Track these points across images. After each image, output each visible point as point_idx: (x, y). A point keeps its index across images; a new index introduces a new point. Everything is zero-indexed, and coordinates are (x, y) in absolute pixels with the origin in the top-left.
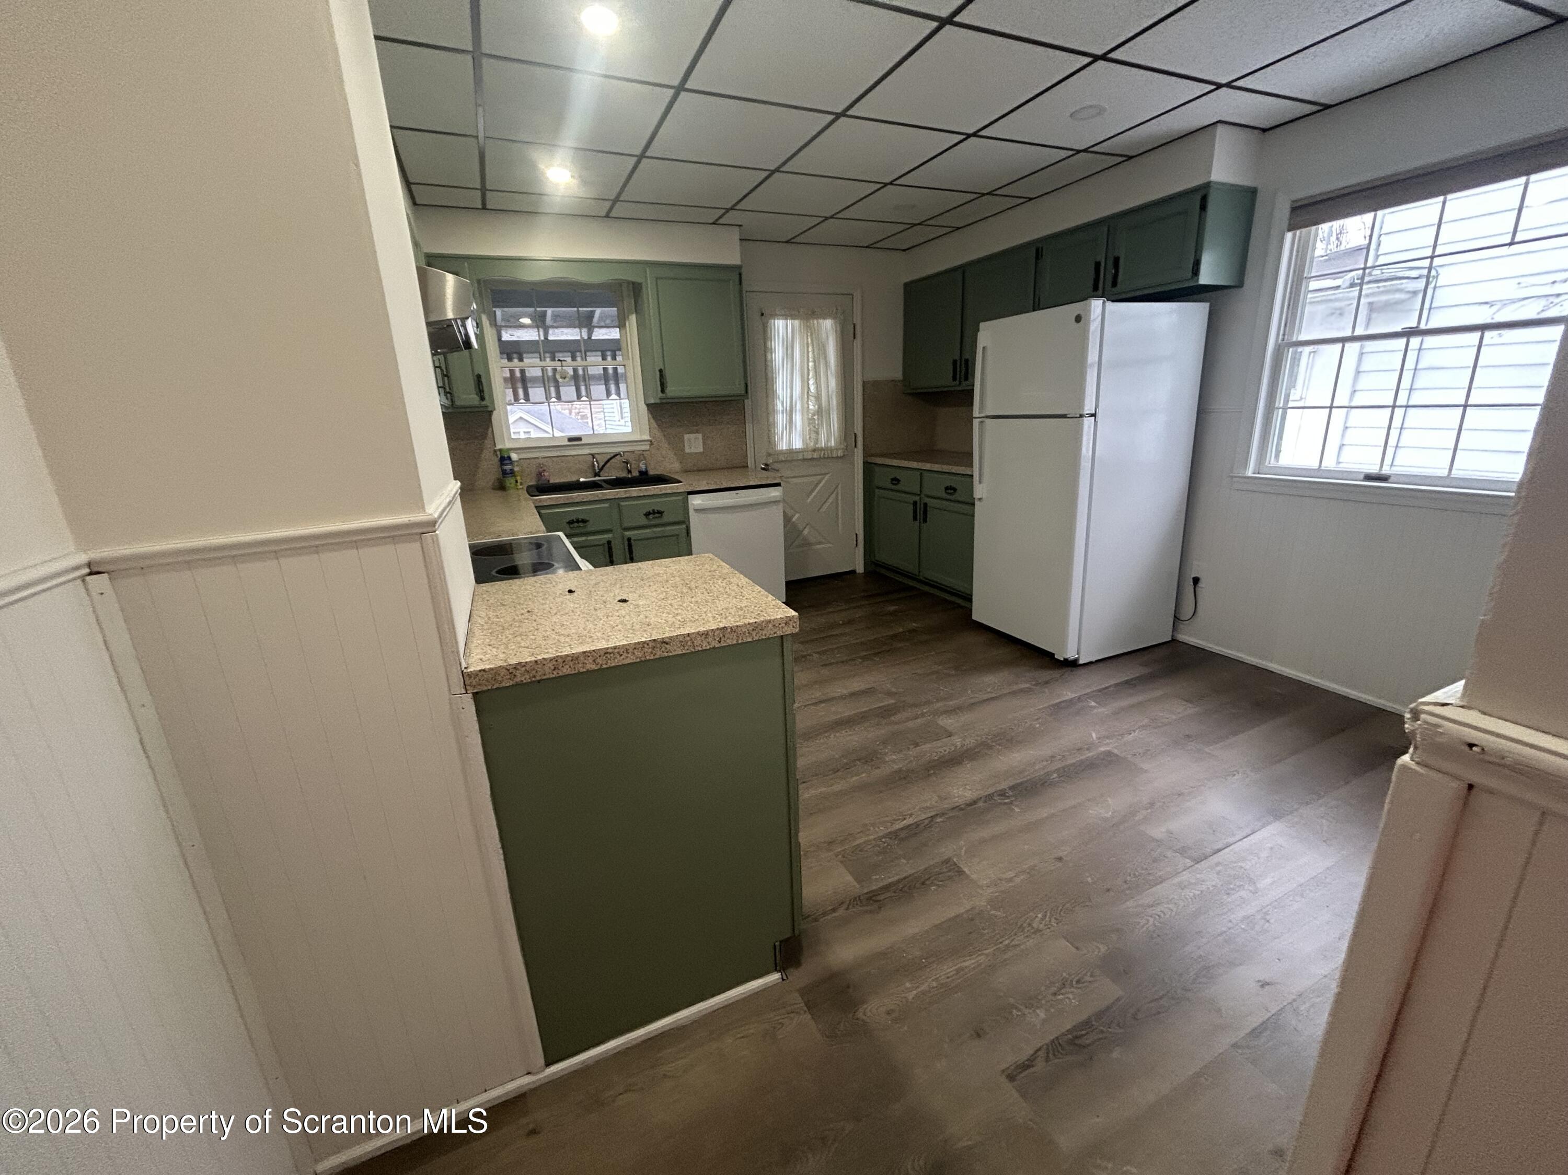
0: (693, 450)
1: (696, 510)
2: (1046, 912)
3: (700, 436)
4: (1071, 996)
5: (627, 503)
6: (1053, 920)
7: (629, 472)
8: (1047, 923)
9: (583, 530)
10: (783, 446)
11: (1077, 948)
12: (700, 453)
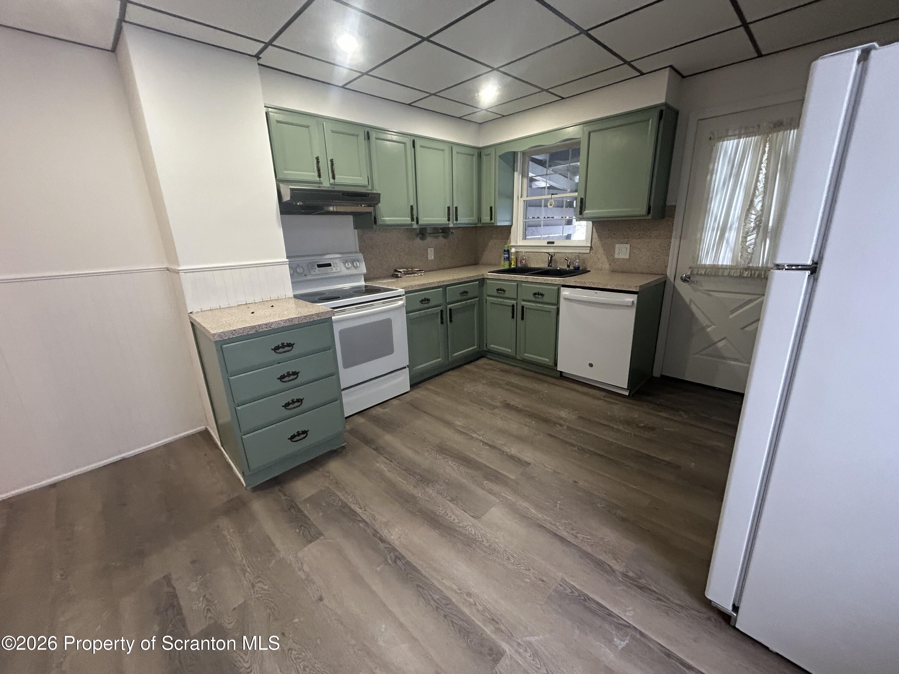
0: (622, 256)
1: (566, 299)
2: (269, 590)
3: (628, 246)
4: (200, 605)
5: (526, 285)
6: (260, 595)
7: (568, 266)
8: (259, 592)
9: (502, 296)
10: (707, 260)
11: (235, 609)
12: (626, 259)
